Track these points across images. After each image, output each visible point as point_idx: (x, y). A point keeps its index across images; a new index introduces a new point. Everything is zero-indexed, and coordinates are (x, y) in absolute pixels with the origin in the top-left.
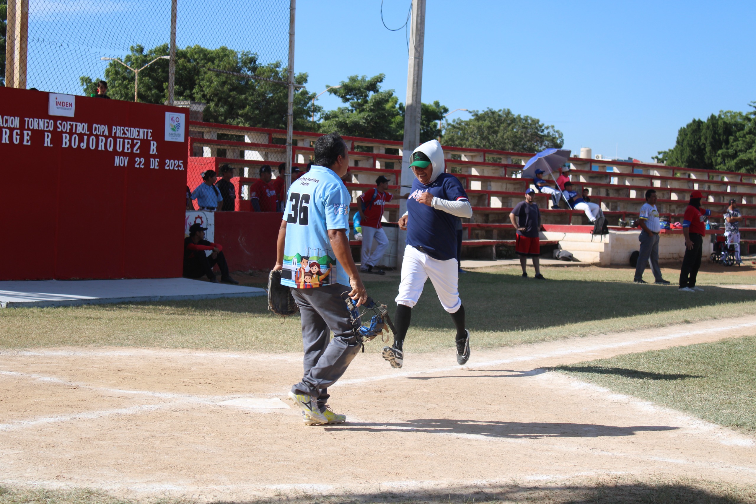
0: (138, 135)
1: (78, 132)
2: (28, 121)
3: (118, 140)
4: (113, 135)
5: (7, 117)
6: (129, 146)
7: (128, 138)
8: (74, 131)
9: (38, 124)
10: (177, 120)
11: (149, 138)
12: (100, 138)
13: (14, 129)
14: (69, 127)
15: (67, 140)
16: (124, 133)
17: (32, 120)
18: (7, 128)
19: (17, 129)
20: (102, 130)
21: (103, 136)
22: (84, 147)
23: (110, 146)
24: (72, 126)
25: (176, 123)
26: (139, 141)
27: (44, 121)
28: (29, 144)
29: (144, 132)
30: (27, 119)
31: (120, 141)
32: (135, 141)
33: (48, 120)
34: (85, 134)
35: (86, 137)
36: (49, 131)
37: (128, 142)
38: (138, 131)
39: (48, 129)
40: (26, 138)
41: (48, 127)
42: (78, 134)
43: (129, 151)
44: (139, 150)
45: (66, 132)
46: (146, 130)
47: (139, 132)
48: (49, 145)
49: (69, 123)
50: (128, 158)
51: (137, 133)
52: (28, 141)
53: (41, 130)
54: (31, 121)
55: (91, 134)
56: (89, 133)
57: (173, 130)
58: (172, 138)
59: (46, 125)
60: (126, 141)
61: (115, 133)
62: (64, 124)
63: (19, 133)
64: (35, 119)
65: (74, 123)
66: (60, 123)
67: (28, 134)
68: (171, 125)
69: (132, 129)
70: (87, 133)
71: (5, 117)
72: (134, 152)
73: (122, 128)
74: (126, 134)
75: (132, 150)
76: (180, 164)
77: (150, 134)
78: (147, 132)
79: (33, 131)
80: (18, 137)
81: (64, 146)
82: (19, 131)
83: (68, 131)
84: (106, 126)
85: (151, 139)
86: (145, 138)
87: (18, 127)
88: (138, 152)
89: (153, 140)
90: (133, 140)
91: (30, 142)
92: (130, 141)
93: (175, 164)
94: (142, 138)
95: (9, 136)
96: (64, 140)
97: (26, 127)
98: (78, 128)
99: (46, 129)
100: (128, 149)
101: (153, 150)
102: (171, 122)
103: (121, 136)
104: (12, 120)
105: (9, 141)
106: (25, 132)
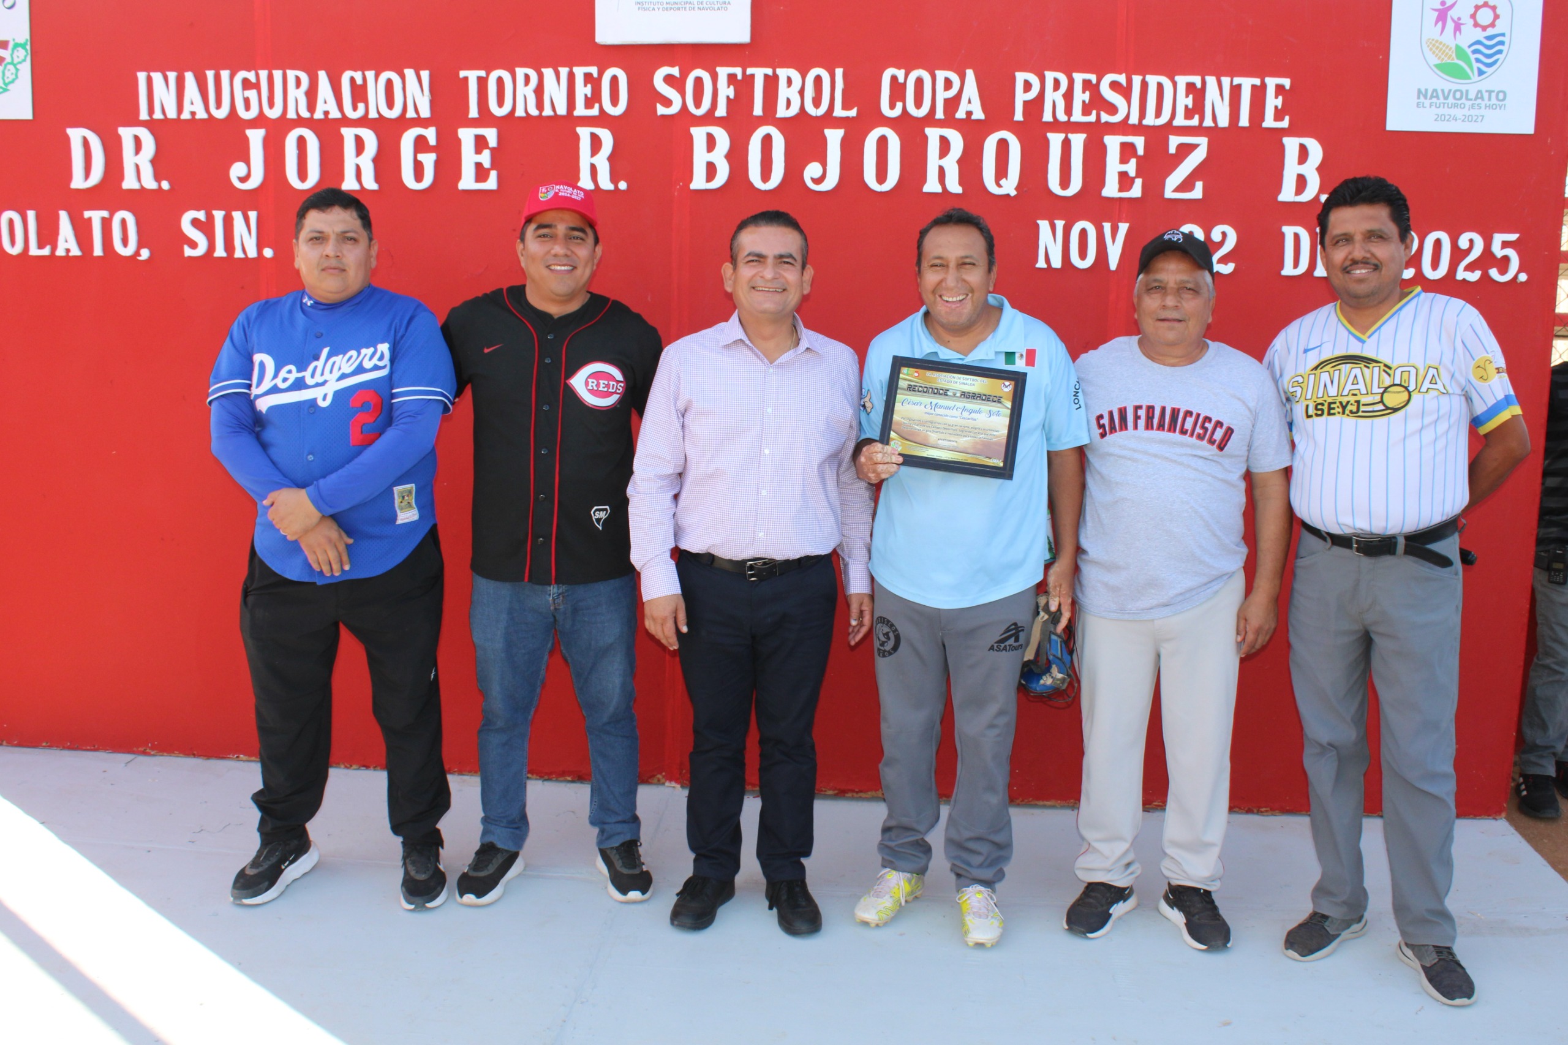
0: (1198, 108)
1: (782, 112)
2: (482, 83)
3: (1055, 140)
4: (1019, 116)
5: (358, 76)
6: (1131, 168)
7: (1124, 127)
8: (758, 110)
9: (539, 91)
10: (1485, 17)
11: (1269, 122)
12: (933, 135)
13: (403, 123)
14: (726, 92)
15: (719, 157)
16: (1097, 102)
17: (506, 76)
18: (364, 122)
19: (419, 122)
20: (942, 95)
21: (949, 121)
22: (831, 182)
23: (1001, 171)
24: (744, 86)
25: (1470, 34)
26: (1203, 141)
27: (571, 77)
28: (491, 183)
29: (1236, 90)
30: (472, 76)
31: (1066, 145)
32: (1174, 142)
33: (594, 70)
34: (829, 119)
35: (834, 137)
36: (603, 119)
37: (1127, 151)
38: (1190, 87)
39: (595, 112)
40: (469, 158)
41: (589, 103)
42: (784, 125)
43: (1136, 191)
44: (1199, 185)
45: (709, 119)
46: (1247, 84)
47: (1198, 94)
48: (606, 184)
49: (723, 72)
50: (1123, 227)
51: (1185, 101)
52: (481, 173)
53: (556, 117)
54: (500, 81)
55: (871, 117)
56: (853, 113)
57: (1447, 70)
58: (1439, 118)
59: (583, 91)
60: (1113, 143)
61: (1035, 106)
62: (699, 81)
63: (432, 141)
64: (520, 72)
65: (759, 74)
66: (669, 80)
67: (480, 143)
68: (1436, 46)
69: (1152, 80)
70: (839, 112)
71: (346, 77)
72: (1169, 194)
73: (1079, 78)
74: (1112, 109)
75: (1153, 187)
76: (1498, 251)
77: (1273, 102)
78: (1258, 94)
79: (508, 124)
80: (428, 160)
81: (699, 182)
82: (431, 134)
83: (721, 111)
84: (970, 74)
85: (1285, 123)
86: (1244, 121)
87: (425, 113)
88: (1197, 193)
89: (1289, 132)
90: (1157, 136)
91: (493, 174)
92: (1139, 142)
93: (1458, 255)
94: (1224, 121)
95: (375, 161)
96: (700, 157)
97: (474, 113)
98: (784, 92)
99: (580, 110)
100: (1125, 181)
101: (1301, 182)
102: (1432, 30)
103: (1077, 116)
104: (389, 84)
105: (377, 179)
106: (467, 136)
